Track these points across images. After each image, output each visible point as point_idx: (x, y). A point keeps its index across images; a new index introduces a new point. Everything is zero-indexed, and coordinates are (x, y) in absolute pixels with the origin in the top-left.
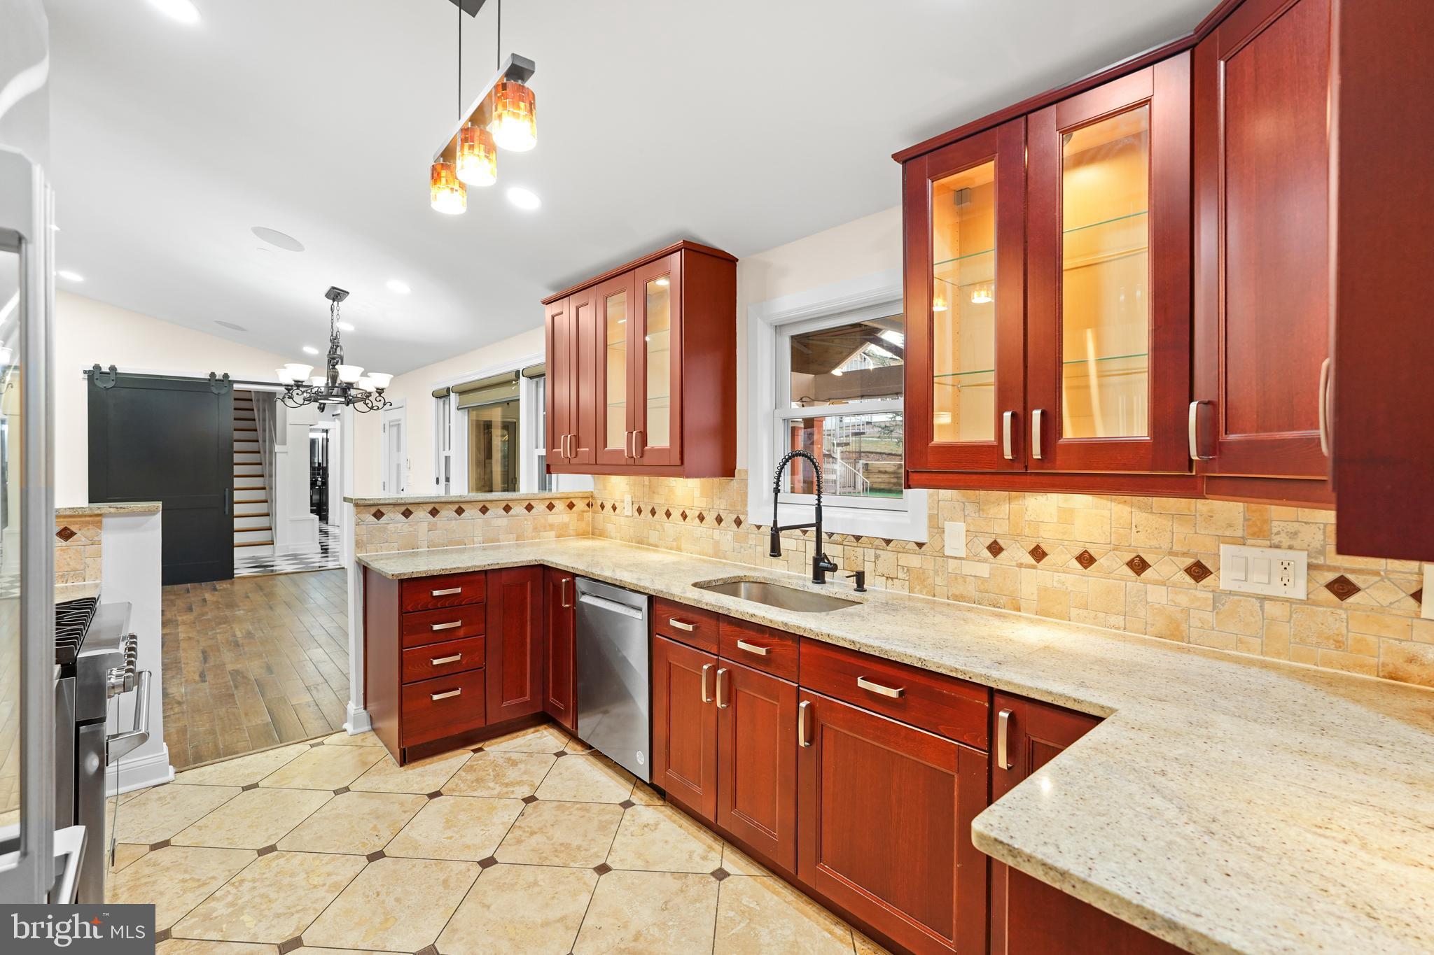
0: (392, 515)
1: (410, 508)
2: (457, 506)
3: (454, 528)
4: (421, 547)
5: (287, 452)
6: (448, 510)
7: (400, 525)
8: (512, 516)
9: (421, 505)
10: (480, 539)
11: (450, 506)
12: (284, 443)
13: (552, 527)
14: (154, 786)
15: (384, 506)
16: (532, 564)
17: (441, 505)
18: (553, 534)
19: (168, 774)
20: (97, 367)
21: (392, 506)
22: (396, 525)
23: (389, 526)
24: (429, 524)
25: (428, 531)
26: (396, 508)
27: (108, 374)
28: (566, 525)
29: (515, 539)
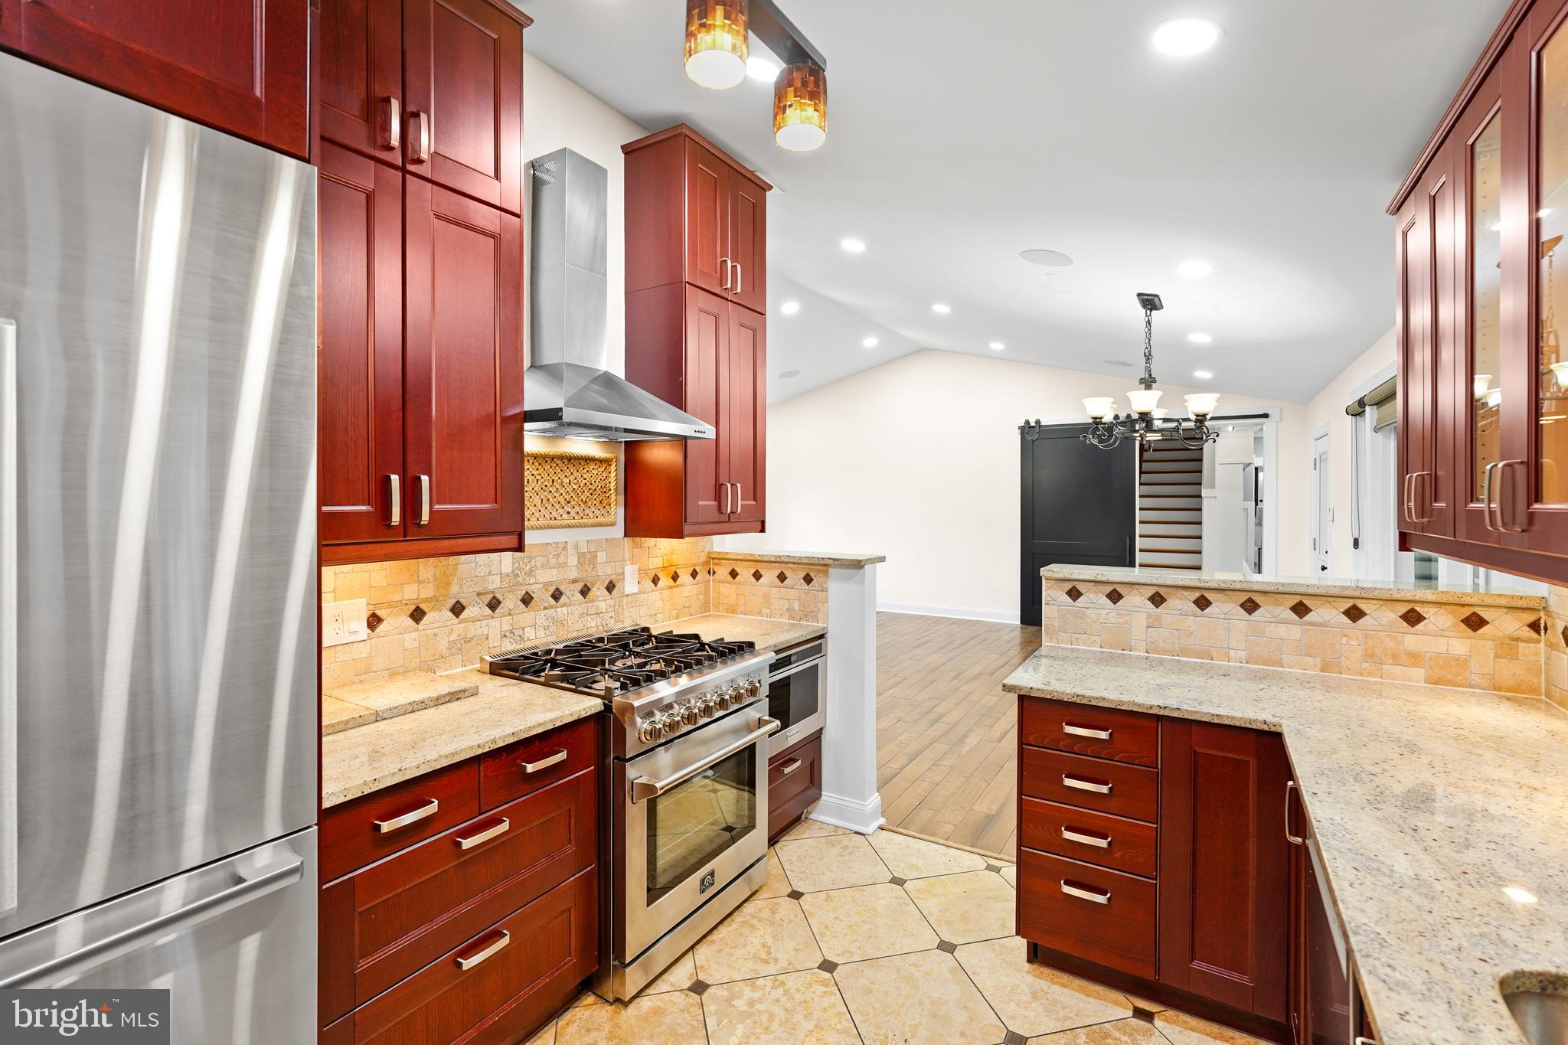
0: (1093, 597)
1: (1119, 590)
2: (1197, 594)
3: (1193, 629)
4: (1135, 650)
5: (1216, 497)
6: (1181, 599)
7: (1104, 612)
8: (1311, 624)
9: (1137, 587)
10: (1242, 654)
11: (1185, 593)
12: (1212, 486)
13: (1415, 659)
14: (856, 833)
15: (1082, 583)
16: (1254, 727)
17: (1170, 589)
18: (1419, 673)
19: (867, 826)
20: (1027, 422)
21: (1093, 584)
22: (1098, 611)
23: (1088, 612)
24: (1149, 616)
25: (1147, 627)
26: (1098, 587)
27: (1034, 427)
28: (1462, 663)
29: (1319, 666)
